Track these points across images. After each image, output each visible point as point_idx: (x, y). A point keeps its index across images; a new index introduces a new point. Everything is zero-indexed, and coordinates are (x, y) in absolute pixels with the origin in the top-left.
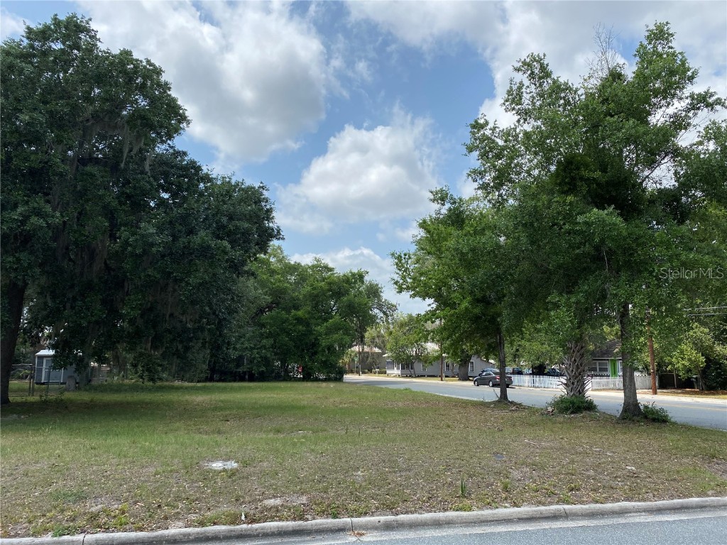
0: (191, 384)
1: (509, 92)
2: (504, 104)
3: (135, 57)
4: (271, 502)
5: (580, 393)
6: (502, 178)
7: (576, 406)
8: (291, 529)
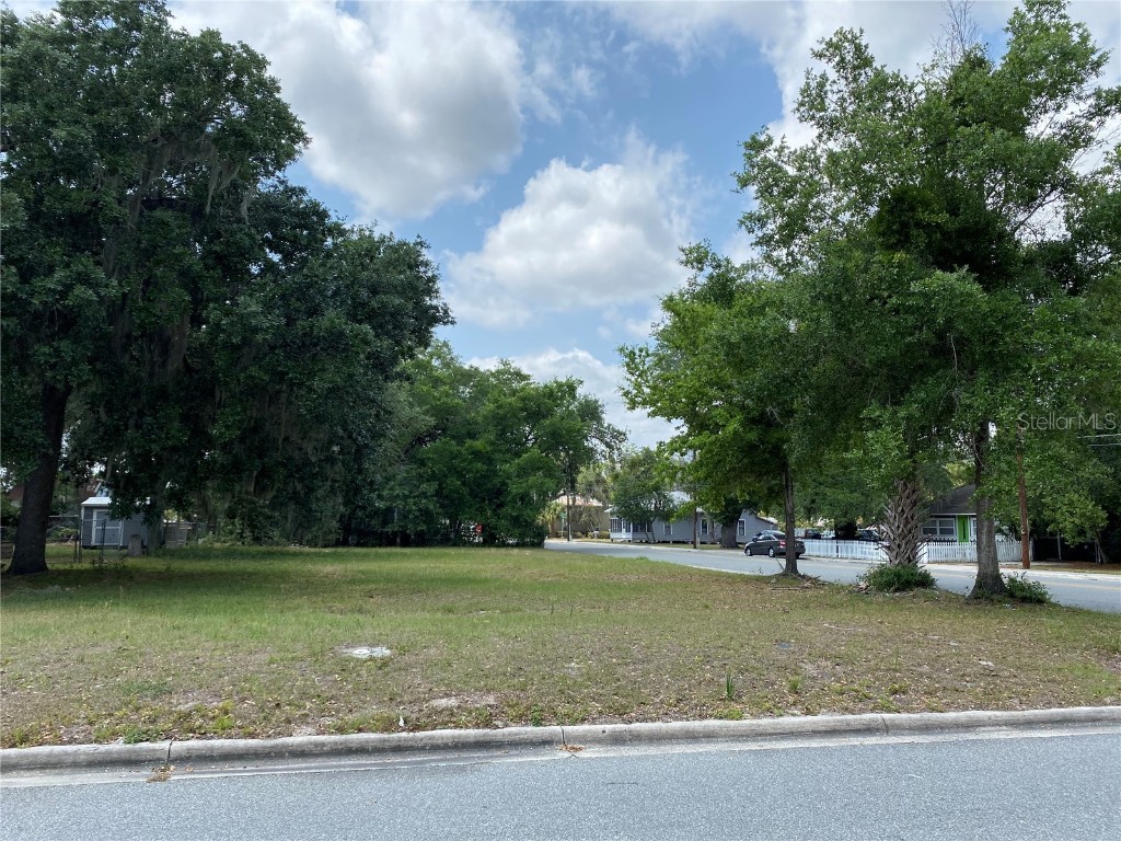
0: (313, 550)
1: (805, 91)
2: (798, 110)
3: (224, 41)
4: (443, 702)
5: (910, 561)
6: (794, 226)
7: (905, 581)
8: (472, 740)
